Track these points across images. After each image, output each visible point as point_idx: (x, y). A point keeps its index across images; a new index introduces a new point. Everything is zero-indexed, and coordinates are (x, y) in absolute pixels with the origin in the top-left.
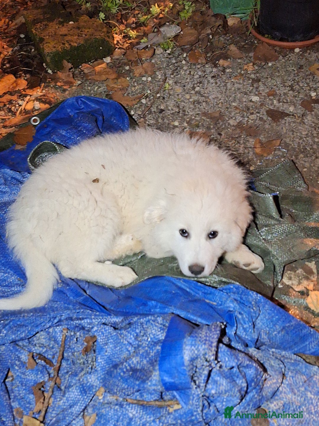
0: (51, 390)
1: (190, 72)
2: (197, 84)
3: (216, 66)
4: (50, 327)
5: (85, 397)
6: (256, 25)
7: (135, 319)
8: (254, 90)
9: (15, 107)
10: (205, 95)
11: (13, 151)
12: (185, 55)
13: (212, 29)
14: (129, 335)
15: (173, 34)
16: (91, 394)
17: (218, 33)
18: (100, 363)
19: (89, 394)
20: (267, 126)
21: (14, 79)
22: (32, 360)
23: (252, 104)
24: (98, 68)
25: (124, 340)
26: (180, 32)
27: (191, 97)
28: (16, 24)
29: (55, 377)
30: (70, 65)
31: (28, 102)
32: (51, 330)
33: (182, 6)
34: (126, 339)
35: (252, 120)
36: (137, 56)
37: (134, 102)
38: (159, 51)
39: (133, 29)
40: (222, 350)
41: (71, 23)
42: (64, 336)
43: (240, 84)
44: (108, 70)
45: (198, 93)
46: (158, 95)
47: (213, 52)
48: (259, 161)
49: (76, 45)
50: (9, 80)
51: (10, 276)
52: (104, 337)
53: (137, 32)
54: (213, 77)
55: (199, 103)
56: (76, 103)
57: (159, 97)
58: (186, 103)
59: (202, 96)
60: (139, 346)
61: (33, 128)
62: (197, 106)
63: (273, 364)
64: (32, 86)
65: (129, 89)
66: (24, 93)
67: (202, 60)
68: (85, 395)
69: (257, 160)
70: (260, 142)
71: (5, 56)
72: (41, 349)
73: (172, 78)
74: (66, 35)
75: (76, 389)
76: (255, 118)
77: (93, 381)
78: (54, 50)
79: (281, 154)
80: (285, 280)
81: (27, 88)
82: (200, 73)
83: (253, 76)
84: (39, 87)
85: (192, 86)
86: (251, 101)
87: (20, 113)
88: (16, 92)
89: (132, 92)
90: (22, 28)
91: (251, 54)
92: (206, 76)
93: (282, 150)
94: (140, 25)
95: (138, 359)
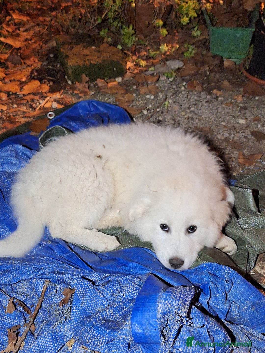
0: (24, 334)
1: (188, 96)
2: (192, 105)
3: (210, 94)
4: (33, 278)
5: (56, 345)
6: (248, 68)
7: (114, 277)
8: (242, 116)
9: (36, 104)
10: (199, 114)
11: (28, 136)
12: (184, 84)
13: (210, 67)
14: (106, 290)
15: (177, 67)
16: (62, 343)
17: (215, 71)
18: (75, 313)
19: (60, 342)
20: (250, 143)
21: (40, 84)
22: (12, 305)
23: (238, 125)
24: (111, 84)
25: (101, 294)
26: (182, 67)
27: (186, 114)
28: (48, 47)
29: (31, 323)
30: (87, 79)
31: (47, 102)
32: (34, 281)
33: (186, 49)
34: (102, 294)
35: (238, 137)
36: (144, 79)
37: (137, 113)
38: (163, 78)
39: (143, 60)
40: (194, 311)
41: (93, 47)
42: (45, 287)
43: (229, 109)
44: (118, 87)
45: (193, 112)
46: (158, 110)
47: (208, 84)
48: (241, 169)
49: (95, 63)
50: (35, 84)
51: (5, 231)
52: (82, 290)
53: (147, 62)
54: (207, 102)
55: (192, 119)
56: (87, 105)
57: (159, 111)
58: (182, 118)
59: (196, 114)
60: (114, 301)
61: (48, 121)
62: (191, 122)
63: (240, 339)
64: (52, 91)
65: (134, 102)
66: (45, 95)
67: (199, 88)
68: (56, 343)
69: (239, 168)
70: (243, 154)
71: (35, 67)
72: (22, 297)
73: (172, 99)
74: (88, 55)
75: (48, 336)
76: (241, 136)
77: (65, 332)
78: (76, 64)
79: (262, 166)
80: (257, 269)
81: (48, 92)
82: (196, 98)
83: (241, 105)
84: (59, 92)
85: (188, 106)
86: (238, 123)
87: (39, 109)
88: (39, 93)
89: (136, 105)
90: (53, 50)
91: (241, 89)
92: (201, 100)
93: (263, 163)
94: (150, 58)
95: (112, 311)
